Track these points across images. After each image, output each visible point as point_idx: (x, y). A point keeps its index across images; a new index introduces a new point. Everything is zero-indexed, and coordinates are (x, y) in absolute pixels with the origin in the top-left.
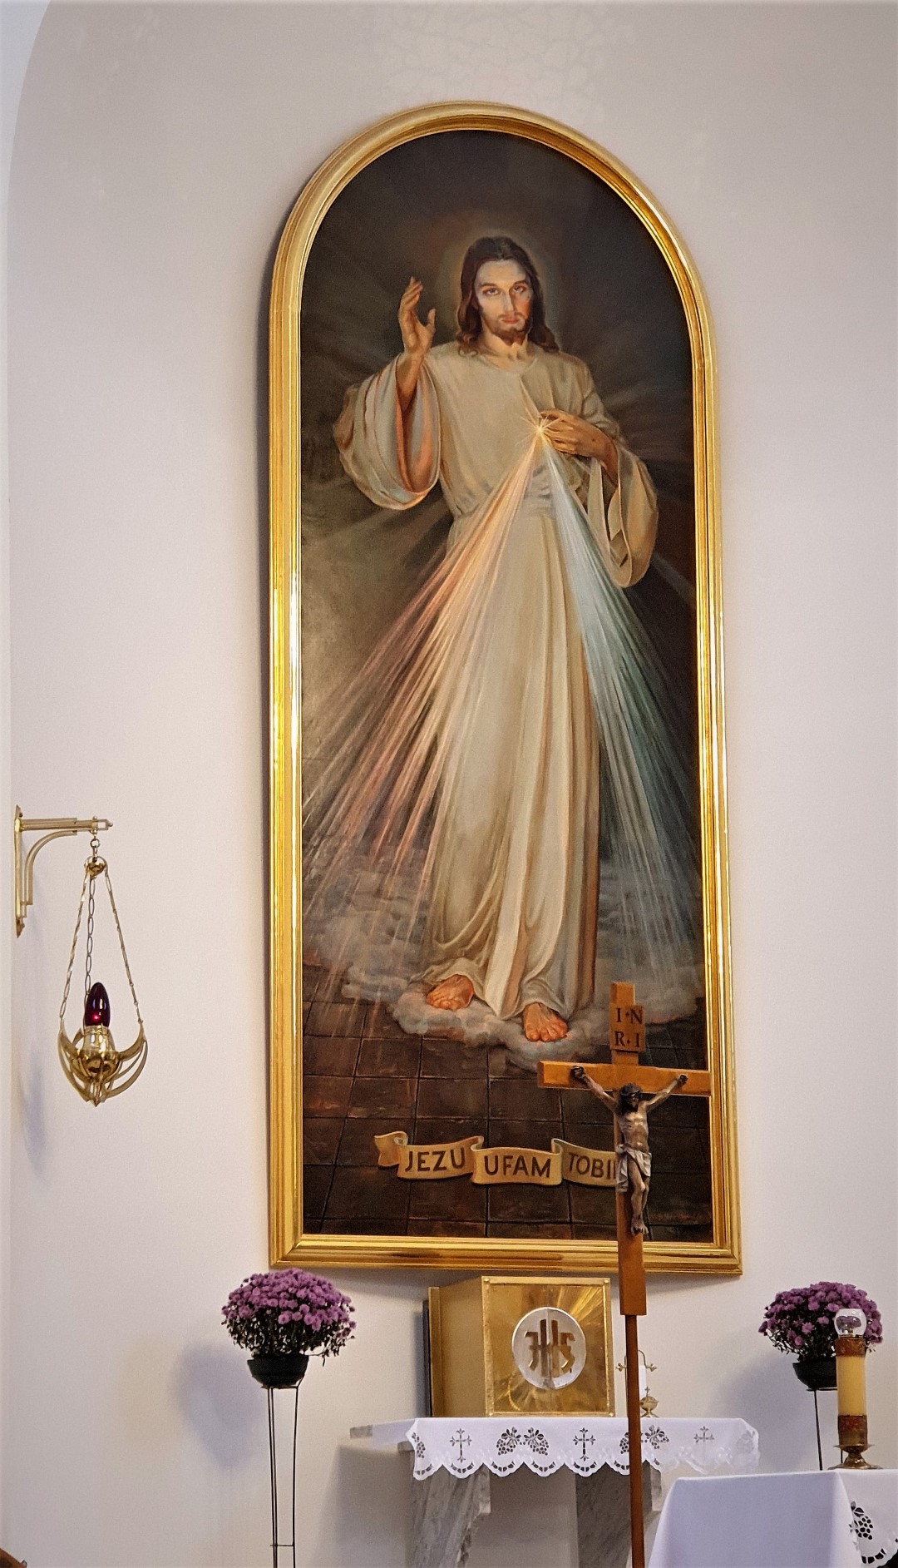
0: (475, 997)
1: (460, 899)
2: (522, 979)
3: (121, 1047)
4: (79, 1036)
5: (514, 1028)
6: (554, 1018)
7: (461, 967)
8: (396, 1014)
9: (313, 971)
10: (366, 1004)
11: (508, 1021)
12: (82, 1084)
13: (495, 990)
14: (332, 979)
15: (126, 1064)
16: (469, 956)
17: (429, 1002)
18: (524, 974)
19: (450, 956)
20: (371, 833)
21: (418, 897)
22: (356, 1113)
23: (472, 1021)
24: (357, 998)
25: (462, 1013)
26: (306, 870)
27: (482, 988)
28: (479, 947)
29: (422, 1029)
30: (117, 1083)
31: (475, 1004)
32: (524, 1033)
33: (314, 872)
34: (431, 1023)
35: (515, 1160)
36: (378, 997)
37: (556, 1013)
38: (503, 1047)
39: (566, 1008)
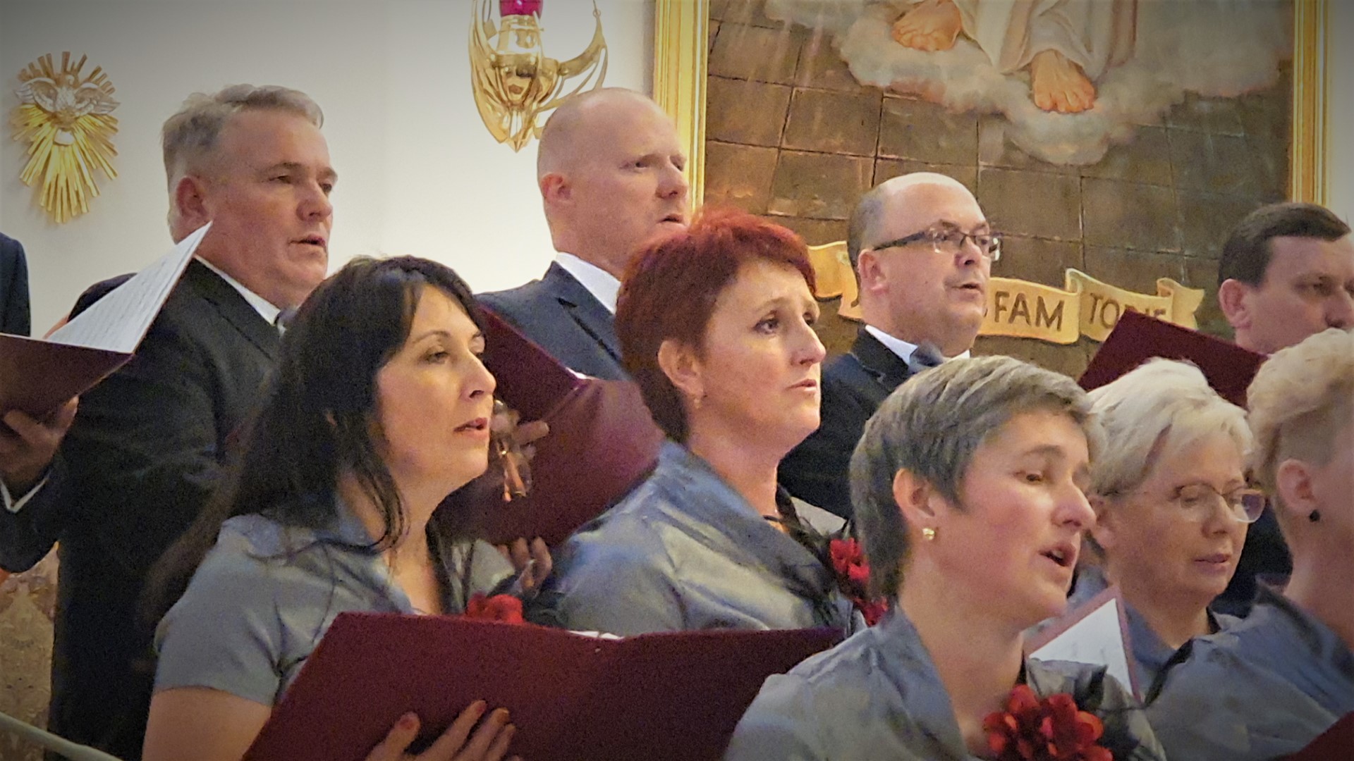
0: (962, 35)
2: (1031, 11)
5: (1017, 89)
6: (1075, 78)
8: (845, 53)
10: (801, 33)
11: (1009, 75)
13: (992, 24)
17: (896, 36)
22: (781, 208)
24: (788, 22)
25: (943, 59)
27: (972, 19)
29: (883, 81)
31: (962, 43)
32: (1031, 97)
34: (897, 70)
35: (1013, 298)
36: (819, 22)
37: (1079, 69)
38: (1000, 116)
39: (1094, 63)
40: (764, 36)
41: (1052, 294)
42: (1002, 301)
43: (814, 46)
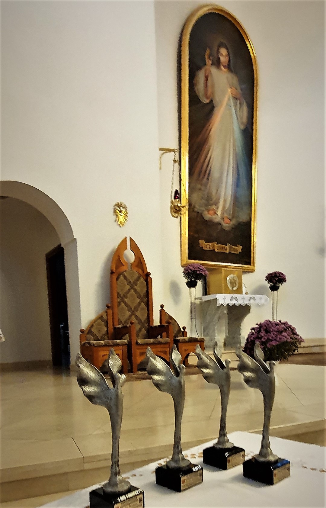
0: (216, 213)
1: (214, 192)
2: (224, 211)
5: (222, 221)
6: (229, 219)
7: (214, 207)
10: (198, 213)
11: (221, 219)
13: (219, 213)
16: (215, 205)
17: (208, 213)
18: (224, 209)
19: (212, 205)
21: (207, 191)
22: (196, 235)
23: (216, 218)
25: (214, 217)
32: (224, 222)
36: (200, 211)
38: (220, 224)
39: (230, 217)
40: (194, 213)
41: (225, 247)
42: (221, 247)
43: (199, 215)
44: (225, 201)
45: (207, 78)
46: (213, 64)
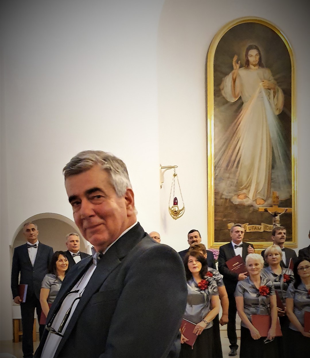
0: (247, 197)
1: (244, 178)
3: (180, 209)
4: (172, 207)
5: (254, 202)
6: (263, 200)
7: (244, 191)
9: (216, 193)
12: (173, 216)
13: (251, 195)
14: (220, 195)
15: (181, 212)
16: (246, 189)
17: (238, 198)
18: (257, 192)
19: (243, 189)
20: (227, 166)
21: (236, 178)
22: (224, 220)
23: (247, 201)
26: (215, 174)
27: (249, 195)
28: (248, 187)
29: (237, 204)
30: (179, 216)
31: (247, 198)
32: (256, 203)
33: (216, 174)
34: (239, 202)
35: (254, 227)
37: (263, 199)
38: (253, 206)
39: (265, 198)
40: (222, 200)
41: (259, 226)
42: (253, 228)
43: (228, 200)
44: (258, 184)
45: (234, 81)
46: (241, 67)
